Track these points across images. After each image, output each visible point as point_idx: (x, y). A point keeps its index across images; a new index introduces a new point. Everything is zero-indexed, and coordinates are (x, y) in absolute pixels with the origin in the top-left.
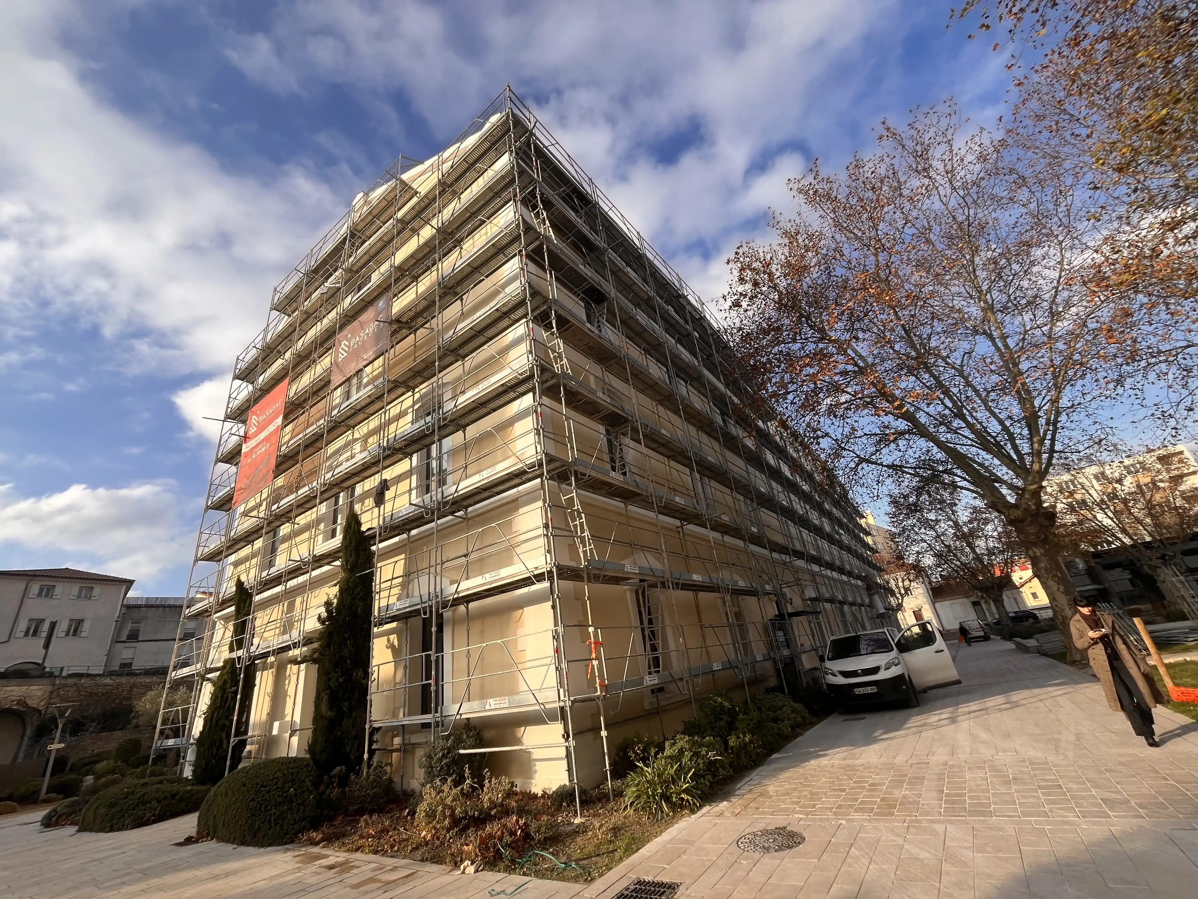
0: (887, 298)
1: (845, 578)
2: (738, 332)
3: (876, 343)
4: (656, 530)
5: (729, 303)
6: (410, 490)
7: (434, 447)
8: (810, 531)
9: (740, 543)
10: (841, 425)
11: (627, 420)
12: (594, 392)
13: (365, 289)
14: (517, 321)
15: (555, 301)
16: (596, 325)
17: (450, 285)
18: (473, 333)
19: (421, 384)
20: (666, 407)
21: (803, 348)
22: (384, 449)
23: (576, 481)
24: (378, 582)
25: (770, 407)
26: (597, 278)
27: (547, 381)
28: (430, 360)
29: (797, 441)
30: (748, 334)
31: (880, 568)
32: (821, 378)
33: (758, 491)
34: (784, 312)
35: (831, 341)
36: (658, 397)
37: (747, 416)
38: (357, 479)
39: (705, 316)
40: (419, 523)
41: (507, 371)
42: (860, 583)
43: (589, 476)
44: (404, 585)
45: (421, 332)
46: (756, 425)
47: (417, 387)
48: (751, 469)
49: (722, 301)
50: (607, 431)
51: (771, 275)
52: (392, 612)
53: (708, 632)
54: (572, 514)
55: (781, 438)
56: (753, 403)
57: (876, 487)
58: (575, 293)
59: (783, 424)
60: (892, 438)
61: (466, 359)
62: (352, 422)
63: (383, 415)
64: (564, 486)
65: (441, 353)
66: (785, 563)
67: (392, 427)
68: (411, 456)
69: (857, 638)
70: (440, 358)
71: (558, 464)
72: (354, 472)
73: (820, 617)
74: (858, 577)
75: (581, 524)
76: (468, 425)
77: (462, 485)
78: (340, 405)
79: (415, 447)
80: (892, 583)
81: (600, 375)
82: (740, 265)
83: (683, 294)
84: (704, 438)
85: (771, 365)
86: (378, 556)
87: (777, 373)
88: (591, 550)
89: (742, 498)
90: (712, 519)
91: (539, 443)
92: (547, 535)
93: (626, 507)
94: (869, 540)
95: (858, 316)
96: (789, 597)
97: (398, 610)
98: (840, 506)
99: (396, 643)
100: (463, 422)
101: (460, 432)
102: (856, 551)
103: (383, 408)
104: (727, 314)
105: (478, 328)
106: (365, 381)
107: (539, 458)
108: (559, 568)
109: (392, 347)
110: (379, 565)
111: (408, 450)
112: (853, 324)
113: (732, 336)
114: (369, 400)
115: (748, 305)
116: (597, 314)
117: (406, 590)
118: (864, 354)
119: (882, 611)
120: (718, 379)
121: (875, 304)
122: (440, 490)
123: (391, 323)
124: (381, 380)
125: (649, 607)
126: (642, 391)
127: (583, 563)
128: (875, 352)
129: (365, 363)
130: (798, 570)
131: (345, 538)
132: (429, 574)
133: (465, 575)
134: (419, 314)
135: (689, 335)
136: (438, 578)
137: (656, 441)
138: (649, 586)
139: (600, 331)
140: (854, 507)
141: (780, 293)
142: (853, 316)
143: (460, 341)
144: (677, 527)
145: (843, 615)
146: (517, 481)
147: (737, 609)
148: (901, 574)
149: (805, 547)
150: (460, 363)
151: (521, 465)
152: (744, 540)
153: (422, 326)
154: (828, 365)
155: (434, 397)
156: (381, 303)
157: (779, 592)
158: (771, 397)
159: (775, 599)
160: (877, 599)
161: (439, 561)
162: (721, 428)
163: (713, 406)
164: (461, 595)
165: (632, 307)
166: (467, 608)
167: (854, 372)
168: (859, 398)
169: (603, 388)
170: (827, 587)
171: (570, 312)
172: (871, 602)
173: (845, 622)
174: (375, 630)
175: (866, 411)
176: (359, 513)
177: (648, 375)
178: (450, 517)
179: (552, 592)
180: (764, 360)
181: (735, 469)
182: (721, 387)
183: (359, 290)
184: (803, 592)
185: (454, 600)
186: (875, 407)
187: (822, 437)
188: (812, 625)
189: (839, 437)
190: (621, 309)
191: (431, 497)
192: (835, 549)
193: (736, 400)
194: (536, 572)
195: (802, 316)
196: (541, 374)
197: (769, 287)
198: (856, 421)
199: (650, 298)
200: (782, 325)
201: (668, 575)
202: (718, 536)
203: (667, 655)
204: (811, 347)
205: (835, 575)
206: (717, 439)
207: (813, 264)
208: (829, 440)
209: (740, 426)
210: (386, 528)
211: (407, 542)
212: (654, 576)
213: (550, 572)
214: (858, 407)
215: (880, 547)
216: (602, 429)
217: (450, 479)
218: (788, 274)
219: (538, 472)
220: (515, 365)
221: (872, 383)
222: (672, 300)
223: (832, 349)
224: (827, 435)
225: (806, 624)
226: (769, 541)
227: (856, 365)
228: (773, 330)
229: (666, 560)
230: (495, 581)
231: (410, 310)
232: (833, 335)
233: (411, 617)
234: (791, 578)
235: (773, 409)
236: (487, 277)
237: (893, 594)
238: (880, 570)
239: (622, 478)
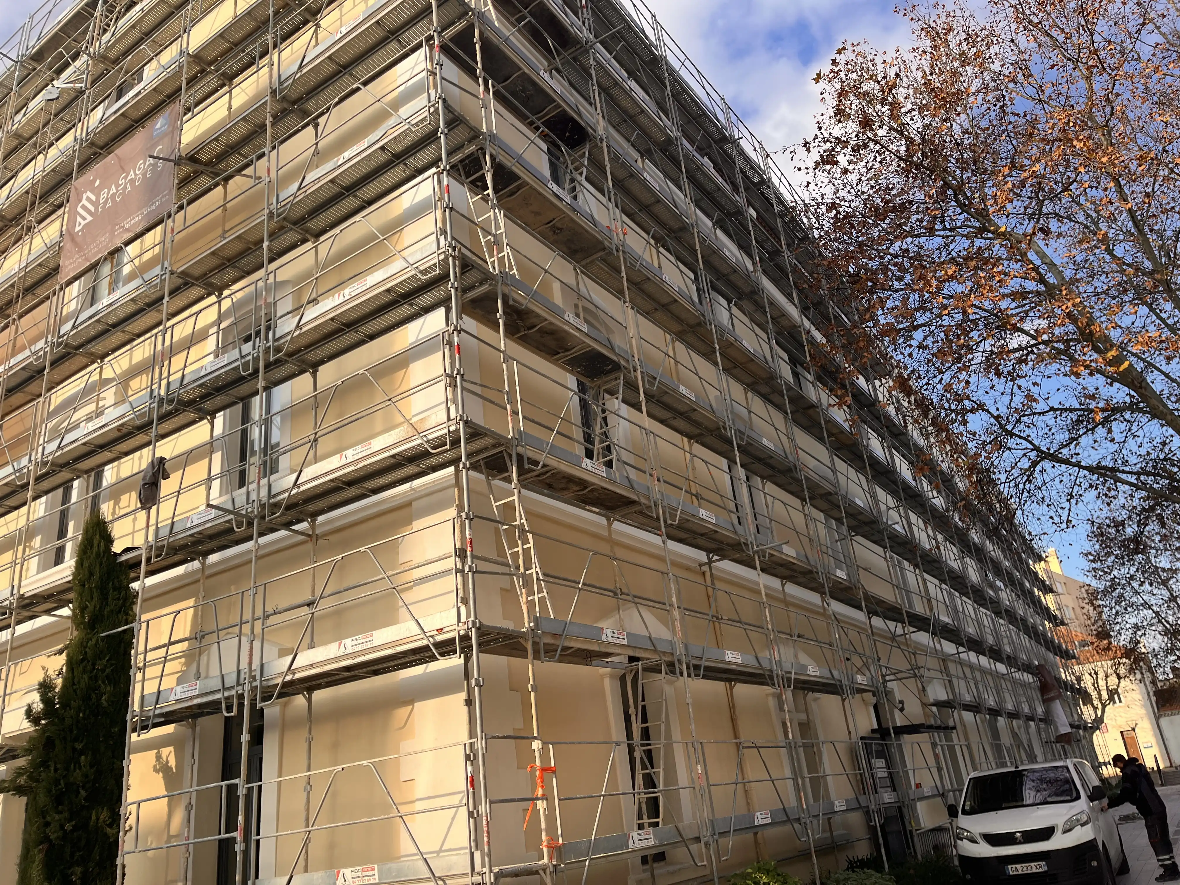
0: (1105, 160)
1: (1001, 668)
2: (829, 210)
3: (1080, 242)
4: (661, 567)
5: (815, 156)
6: (209, 480)
7: (256, 402)
8: (942, 581)
9: (814, 598)
10: (1008, 391)
11: (617, 367)
12: (558, 312)
13: (131, 94)
14: (420, 171)
15: (493, 138)
16: (567, 186)
17: (294, 96)
18: (336, 189)
19: (235, 281)
20: (690, 346)
21: (946, 246)
22: (161, 401)
23: (519, 474)
24: (141, 648)
25: (880, 352)
26: (573, 98)
27: (472, 287)
28: (252, 238)
29: (926, 417)
30: (847, 216)
31: (1067, 652)
32: (977, 303)
33: (852, 504)
34: (915, 178)
35: (998, 234)
36: (677, 327)
37: (838, 368)
38: (107, 455)
39: (770, 180)
40: (223, 541)
41: (397, 265)
42: (1028, 678)
43: (544, 466)
44: (191, 656)
45: (237, 183)
46: (853, 384)
47: (227, 286)
48: (840, 465)
49: (801, 152)
50: (580, 384)
51: (895, 106)
52: (168, 705)
53: (750, 754)
54: (509, 533)
55: (898, 410)
56: (850, 344)
57: (1066, 505)
58: (531, 123)
59: (903, 385)
60: (1099, 417)
61: (322, 239)
62: (98, 347)
63: (160, 338)
64: (497, 482)
65: (274, 224)
66: (893, 637)
67: (177, 362)
68: (213, 418)
69: (1017, 778)
70: (272, 235)
71: (487, 441)
72: (101, 441)
73: (954, 735)
74: (1027, 668)
75: (526, 552)
76: (322, 362)
77: (308, 473)
78: (77, 313)
79: (219, 400)
80: (1088, 682)
81: (572, 282)
82: (838, 86)
83: (732, 136)
84: (758, 404)
85: (886, 275)
86: (144, 601)
87: (897, 291)
88: (542, 600)
89: (821, 516)
90: (764, 551)
91: (455, 402)
92: (462, 571)
93: (610, 524)
94: (1049, 601)
95: (1052, 190)
96: (898, 697)
97: (178, 701)
98: (999, 537)
99: (172, 763)
100: (312, 356)
101: (307, 377)
102: (1024, 620)
103: (160, 323)
104: (810, 178)
105: (346, 181)
106: (127, 270)
107: (452, 428)
108: (482, 630)
109: (181, 208)
110: (144, 617)
111: (208, 405)
112: (1041, 203)
113: (817, 219)
114: (133, 308)
115: (850, 162)
116: (571, 167)
117: (194, 666)
118: (1057, 261)
119: (1065, 729)
120: (789, 297)
121: (1082, 170)
122: (264, 481)
123: (178, 162)
124: (157, 270)
125: (644, 707)
126: (647, 314)
127: (527, 624)
128: (1078, 259)
129: (127, 236)
130: (916, 650)
131: (80, 564)
132: (240, 636)
133: (307, 640)
134: (234, 148)
135: (739, 213)
136: (257, 644)
137: (667, 407)
138: (645, 670)
139: (575, 198)
140: (1024, 538)
141: (910, 141)
142: (1042, 189)
143: (311, 205)
144: (701, 565)
145: (995, 734)
146: (411, 469)
147: (803, 717)
148: (1104, 666)
149: (931, 610)
150: (309, 245)
151: (419, 441)
152: (822, 593)
153: (239, 171)
154: (991, 278)
155: (258, 309)
156: (160, 123)
157: (881, 688)
158: (884, 333)
159: (874, 700)
160: (1058, 707)
161: (259, 613)
162: (790, 389)
163: (776, 347)
164: (298, 676)
165: (636, 155)
166: (309, 700)
167: (1038, 293)
168: (1044, 342)
169: (576, 306)
170: (967, 682)
171: (520, 160)
172: (1048, 712)
173: (998, 748)
174: (134, 737)
175: (1055, 366)
176: (108, 518)
177: (660, 285)
178: (283, 533)
179: (467, 675)
180: (873, 265)
181: (812, 463)
182: (793, 312)
183: (119, 97)
184: (924, 689)
185: (285, 685)
186: (1072, 359)
187: (972, 411)
188: (939, 750)
189: (1003, 411)
190: (615, 158)
191: (248, 494)
192: (985, 615)
193: (818, 336)
194: (439, 638)
195: (947, 185)
196: (462, 273)
197: (891, 129)
198: (1035, 384)
199: (669, 141)
200: (911, 202)
201: (680, 650)
202: (775, 583)
203: (673, 796)
204: (961, 245)
205: (984, 661)
206: (780, 408)
207: (973, 89)
208: (985, 416)
209: (825, 384)
210: (160, 549)
211: (199, 575)
212: (655, 651)
213: (465, 638)
214: (1040, 359)
215: (1069, 615)
216: (571, 381)
217: (284, 462)
218: (927, 107)
219: (450, 455)
220: (414, 255)
221: (1069, 315)
222: (710, 146)
223: (999, 250)
224: (981, 407)
225: (927, 748)
226: (868, 597)
227: (1042, 280)
228: (894, 210)
229: (678, 624)
230: (364, 652)
231: (216, 139)
232: (1003, 224)
233: (202, 715)
234: (904, 665)
235: (885, 356)
236: (365, 84)
237: (1087, 699)
238: (1067, 655)
239: (603, 472)
